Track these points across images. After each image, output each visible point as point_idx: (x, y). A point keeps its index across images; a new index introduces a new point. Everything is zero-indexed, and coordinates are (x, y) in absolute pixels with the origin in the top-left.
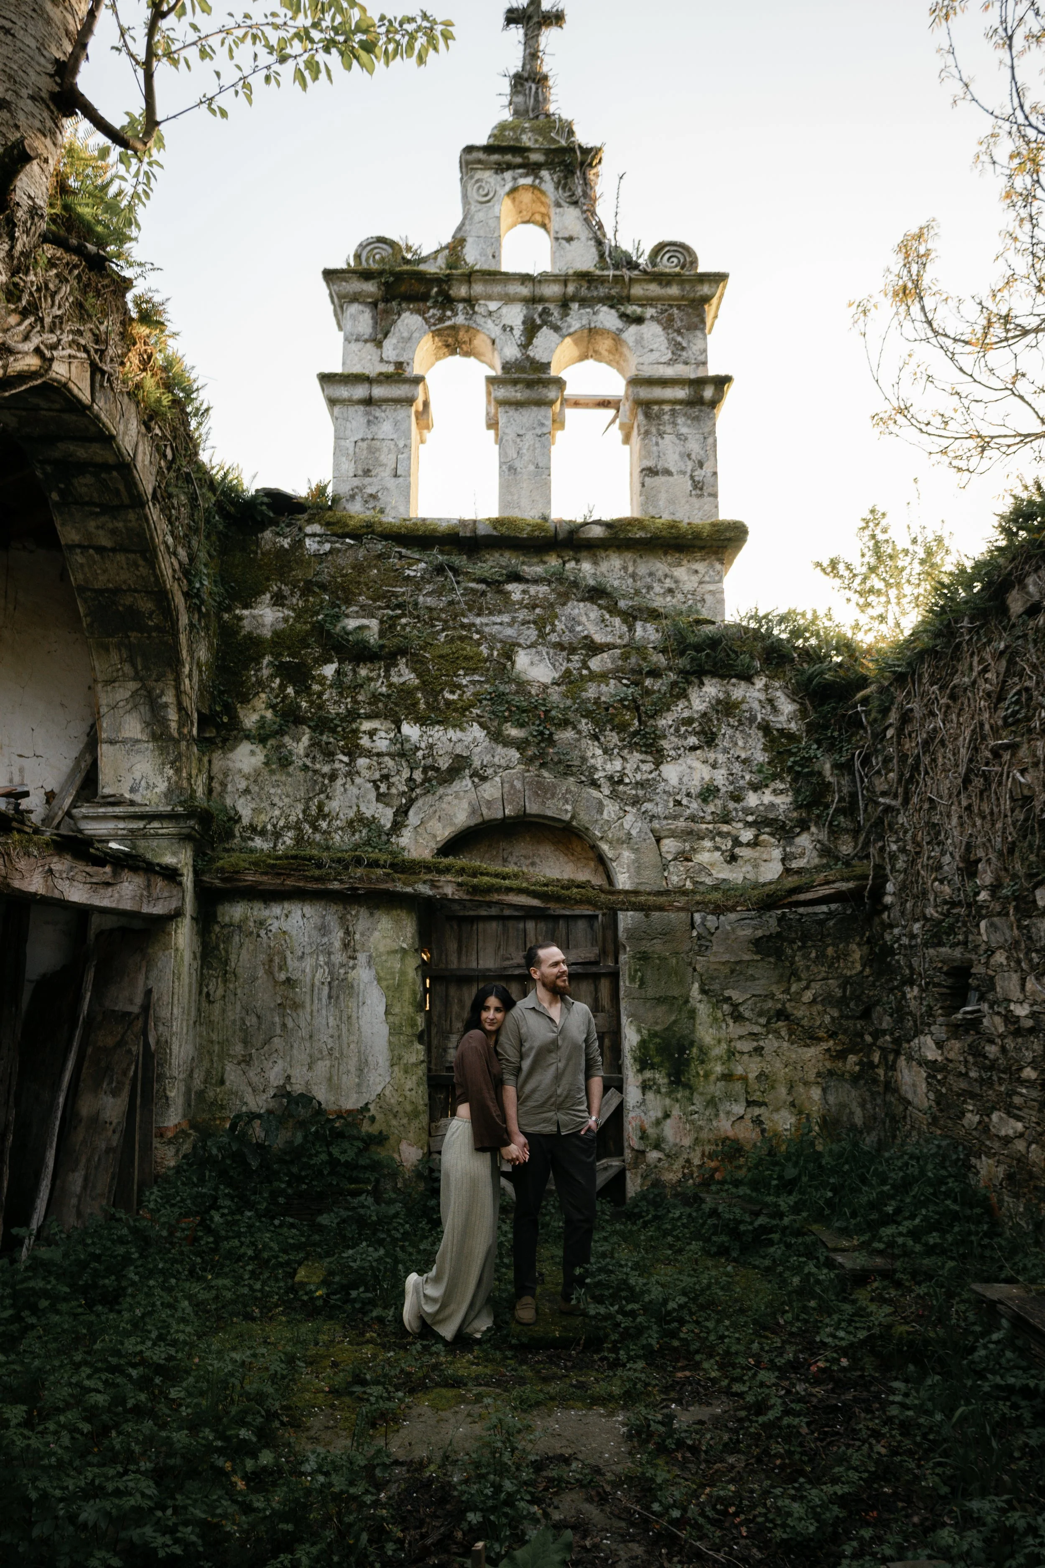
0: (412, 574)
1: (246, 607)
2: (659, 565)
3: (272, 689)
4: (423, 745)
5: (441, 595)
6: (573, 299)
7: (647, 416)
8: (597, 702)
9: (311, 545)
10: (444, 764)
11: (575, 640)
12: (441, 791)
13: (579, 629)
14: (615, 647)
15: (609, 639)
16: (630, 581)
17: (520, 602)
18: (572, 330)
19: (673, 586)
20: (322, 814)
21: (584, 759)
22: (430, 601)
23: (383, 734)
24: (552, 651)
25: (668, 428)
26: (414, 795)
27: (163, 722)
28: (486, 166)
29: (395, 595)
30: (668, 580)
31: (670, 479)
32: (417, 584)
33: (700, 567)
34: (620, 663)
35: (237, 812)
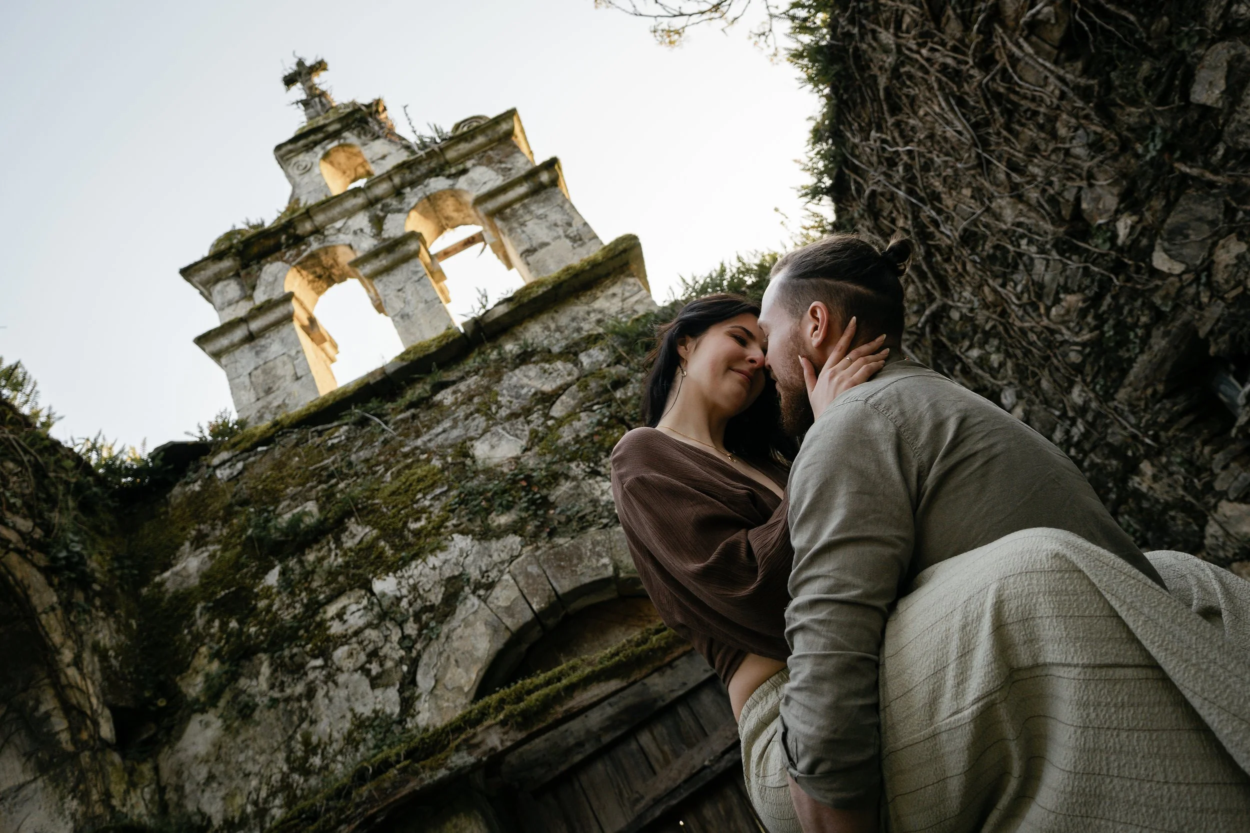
0: (336, 441)
1: (165, 569)
2: (576, 309)
3: (212, 636)
4: (405, 591)
5: (373, 442)
6: (403, 186)
7: (504, 219)
8: (577, 440)
9: (222, 474)
10: (436, 597)
11: (525, 403)
12: (445, 629)
13: (524, 391)
14: (569, 385)
15: (559, 382)
16: (557, 335)
17: (456, 403)
18: (412, 205)
19: (600, 316)
20: (310, 748)
21: (595, 502)
22: (363, 454)
23: (354, 607)
24: (507, 425)
25: (527, 217)
26: (414, 653)
27: (50, 740)
28: (298, 152)
29: (325, 468)
30: (592, 315)
31: (549, 248)
32: (345, 447)
33: (616, 289)
34: (581, 394)
35: (203, 815)
